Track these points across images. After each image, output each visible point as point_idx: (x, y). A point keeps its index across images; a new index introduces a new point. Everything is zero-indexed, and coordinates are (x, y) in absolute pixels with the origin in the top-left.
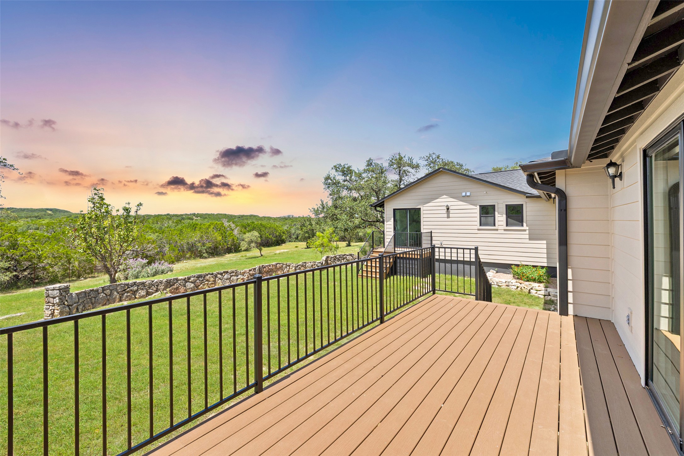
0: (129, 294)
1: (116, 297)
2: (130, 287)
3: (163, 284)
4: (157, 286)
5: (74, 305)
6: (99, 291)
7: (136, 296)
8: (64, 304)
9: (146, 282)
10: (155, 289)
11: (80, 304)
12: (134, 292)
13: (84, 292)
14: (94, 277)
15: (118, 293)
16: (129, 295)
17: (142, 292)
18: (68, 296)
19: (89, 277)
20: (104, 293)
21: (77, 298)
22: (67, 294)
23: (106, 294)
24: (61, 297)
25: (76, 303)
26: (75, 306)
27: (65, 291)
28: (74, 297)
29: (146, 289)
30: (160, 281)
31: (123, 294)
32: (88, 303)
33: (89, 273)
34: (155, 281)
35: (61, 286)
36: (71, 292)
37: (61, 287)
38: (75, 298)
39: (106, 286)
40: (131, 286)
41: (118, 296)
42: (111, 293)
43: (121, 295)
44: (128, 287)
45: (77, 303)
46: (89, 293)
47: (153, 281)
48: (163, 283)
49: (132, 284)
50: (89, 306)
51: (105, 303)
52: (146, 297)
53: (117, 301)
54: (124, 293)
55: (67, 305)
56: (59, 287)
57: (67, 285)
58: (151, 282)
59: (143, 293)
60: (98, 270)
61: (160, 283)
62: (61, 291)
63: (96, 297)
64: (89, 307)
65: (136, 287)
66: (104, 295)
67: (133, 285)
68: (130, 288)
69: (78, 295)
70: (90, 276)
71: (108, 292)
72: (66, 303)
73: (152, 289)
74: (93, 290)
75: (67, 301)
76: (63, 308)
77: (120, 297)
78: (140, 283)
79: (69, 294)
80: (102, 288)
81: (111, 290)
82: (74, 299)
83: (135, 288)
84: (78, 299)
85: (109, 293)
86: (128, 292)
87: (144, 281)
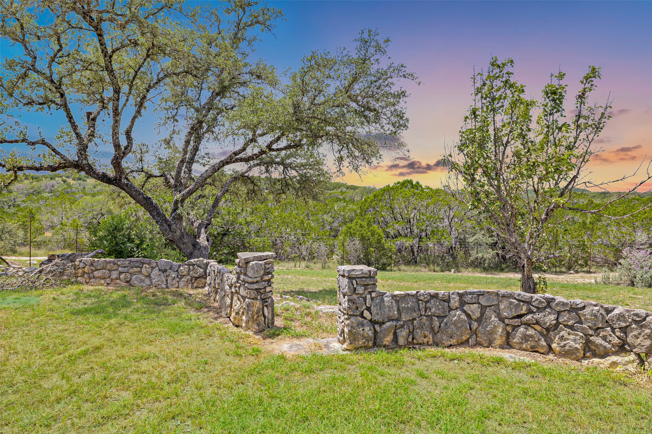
0: (531, 332)
1: (493, 332)
2: (535, 310)
3: (647, 331)
4: (624, 330)
5: (388, 324)
6: (452, 301)
7: (554, 346)
8: (362, 315)
9: (584, 308)
10: (616, 341)
11: (402, 326)
12: (548, 330)
13: (413, 296)
14: (589, 272)
15: (502, 320)
16: (531, 336)
17: (572, 337)
18: (372, 299)
19: (584, 272)
20: (465, 312)
21: (395, 308)
22: (370, 293)
23: (468, 316)
24: (355, 297)
25: (393, 320)
26: (389, 328)
27: (365, 285)
28: (386, 304)
29: (583, 330)
30: (637, 315)
31: (515, 328)
32: (421, 328)
33: (583, 265)
34: (616, 312)
35: (353, 270)
36: (379, 288)
37: (353, 273)
38: (389, 307)
39: (470, 293)
40: (538, 308)
41: (500, 330)
42: (482, 314)
43: (509, 329)
44: (530, 312)
45: (398, 320)
46: (427, 302)
47: (608, 311)
48: (645, 326)
49: (541, 302)
50: (425, 337)
51: (464, 338)
52: (584, 357)
53: (498, 342)
54: (519, 326)
55: (371, 321)
56: (349, 271)
57: (370, 271)
58: (602, 311)
59: (575, 340)
60: (597, 262)
61: (636, 322)
62: (354, 282)
63: (445, 317)
64: (425, 340)
65: (553, 317)
66: (464, 317)
67: (545, 308)
68: (532, 312)
69: (397, 302)
70: (583, 269)
71: (474, 310)
72: (366, 314)
73: (604, 338)
74: (435, 296)
75: (369, 309)
76: (358, 325)
77: (508, 334)
78: (564, 304)
79: (374, 295)
80: (461, 295)
81: (483, 308)
82: (387, 310)
83: (550, 319)
84: (398, 309)
85: (478, 314)
86: (528, 325)
87: (578, 301)
